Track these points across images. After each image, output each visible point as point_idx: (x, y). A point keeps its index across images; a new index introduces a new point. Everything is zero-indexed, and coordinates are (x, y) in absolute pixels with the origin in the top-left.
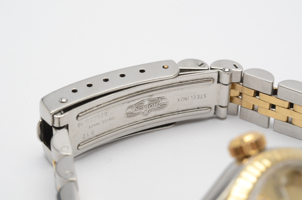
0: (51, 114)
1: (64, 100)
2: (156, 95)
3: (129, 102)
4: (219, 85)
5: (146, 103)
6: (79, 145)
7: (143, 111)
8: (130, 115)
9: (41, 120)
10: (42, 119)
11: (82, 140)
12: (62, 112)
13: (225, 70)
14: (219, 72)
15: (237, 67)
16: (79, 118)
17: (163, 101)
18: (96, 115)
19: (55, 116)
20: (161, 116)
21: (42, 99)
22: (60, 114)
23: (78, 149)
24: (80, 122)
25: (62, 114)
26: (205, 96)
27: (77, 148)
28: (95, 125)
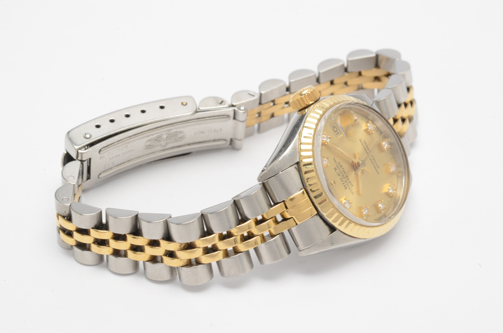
0: (76, 149)
1: (88, 136)
2: (174, 129)
3: (148, 136)
4: (235, 121)
5: (165, 136)
6: (100, 174)
7: (161, 143)
8: (148, 147)
9: (65, 152)
10: (67, 151)
11: (103, 170)
12: (86, 147)
13: (240, 107)
14: (235, 110)
15: (253, 96)
16: (101, 152)
17: (181, 135)
18: (117, 148)
19: (79, 151)
20: (178, 147)
21: (68, 133)
22: (84, 149)
23: (99, 178)
24: (102, 155)
25: (86, 149)
26: (221, 130)
27: (97, 177)
28: (115, 157)
